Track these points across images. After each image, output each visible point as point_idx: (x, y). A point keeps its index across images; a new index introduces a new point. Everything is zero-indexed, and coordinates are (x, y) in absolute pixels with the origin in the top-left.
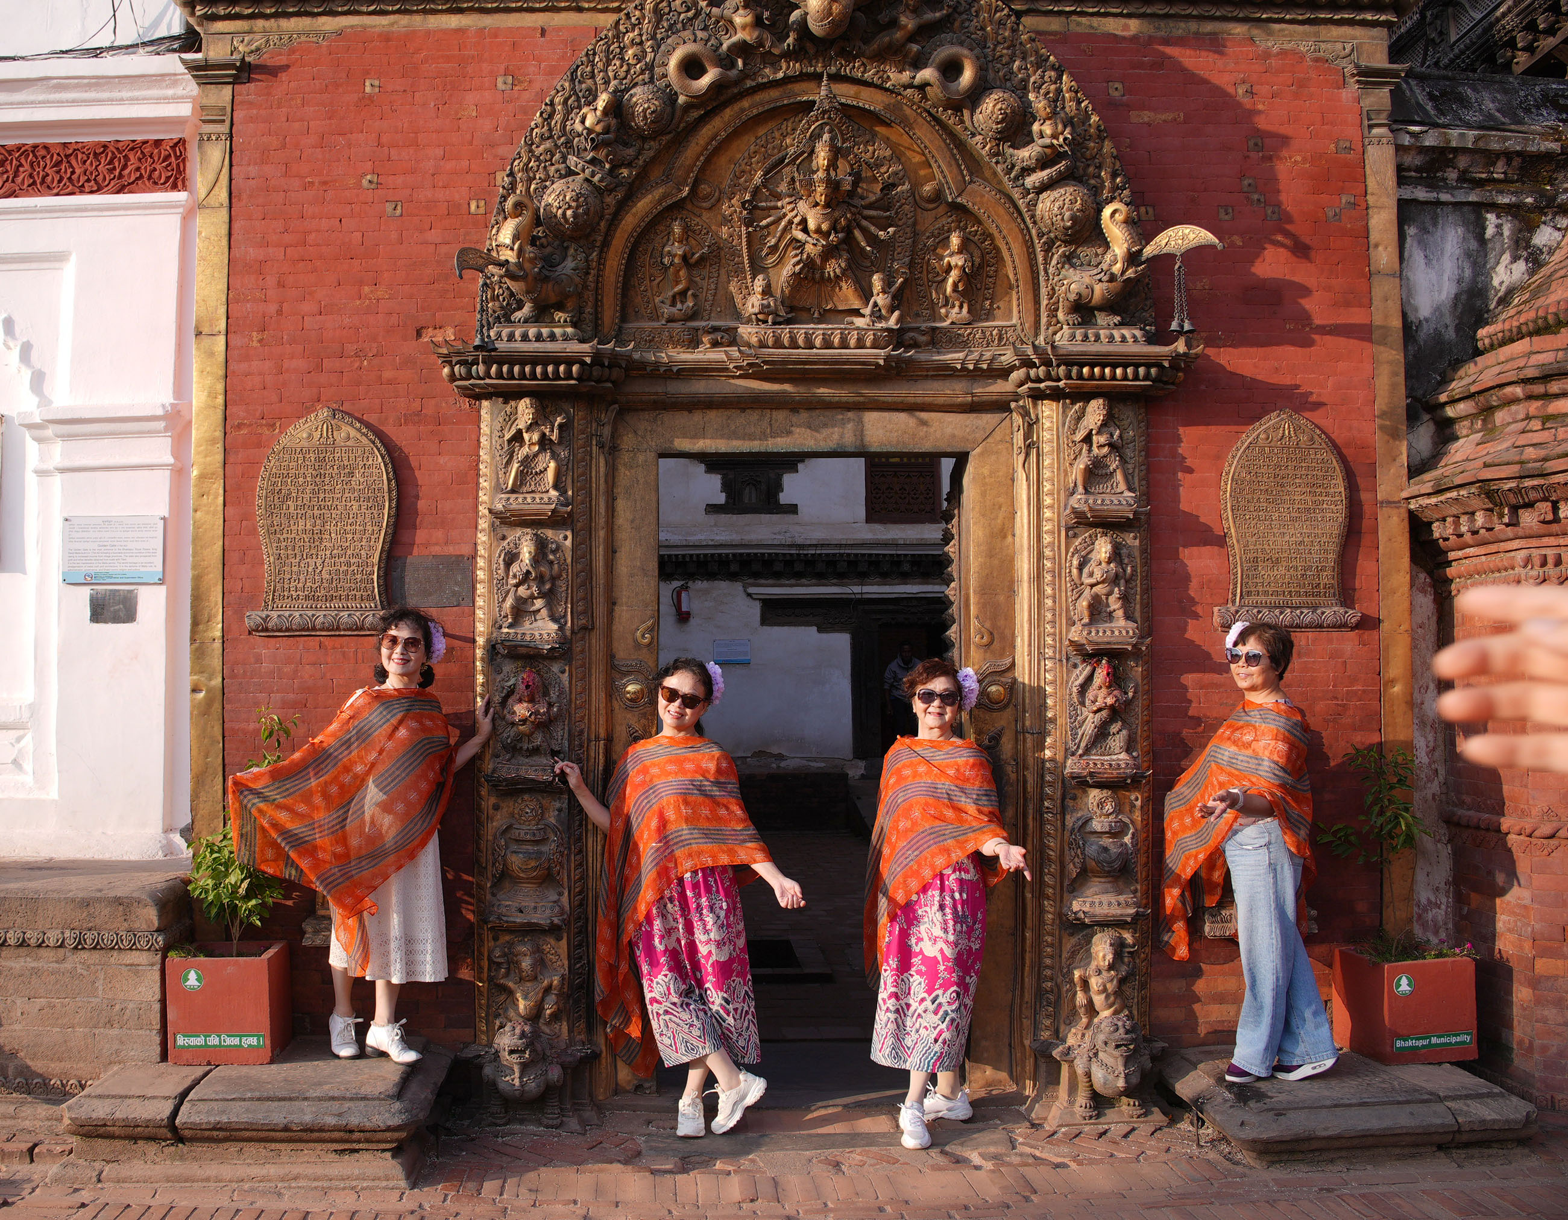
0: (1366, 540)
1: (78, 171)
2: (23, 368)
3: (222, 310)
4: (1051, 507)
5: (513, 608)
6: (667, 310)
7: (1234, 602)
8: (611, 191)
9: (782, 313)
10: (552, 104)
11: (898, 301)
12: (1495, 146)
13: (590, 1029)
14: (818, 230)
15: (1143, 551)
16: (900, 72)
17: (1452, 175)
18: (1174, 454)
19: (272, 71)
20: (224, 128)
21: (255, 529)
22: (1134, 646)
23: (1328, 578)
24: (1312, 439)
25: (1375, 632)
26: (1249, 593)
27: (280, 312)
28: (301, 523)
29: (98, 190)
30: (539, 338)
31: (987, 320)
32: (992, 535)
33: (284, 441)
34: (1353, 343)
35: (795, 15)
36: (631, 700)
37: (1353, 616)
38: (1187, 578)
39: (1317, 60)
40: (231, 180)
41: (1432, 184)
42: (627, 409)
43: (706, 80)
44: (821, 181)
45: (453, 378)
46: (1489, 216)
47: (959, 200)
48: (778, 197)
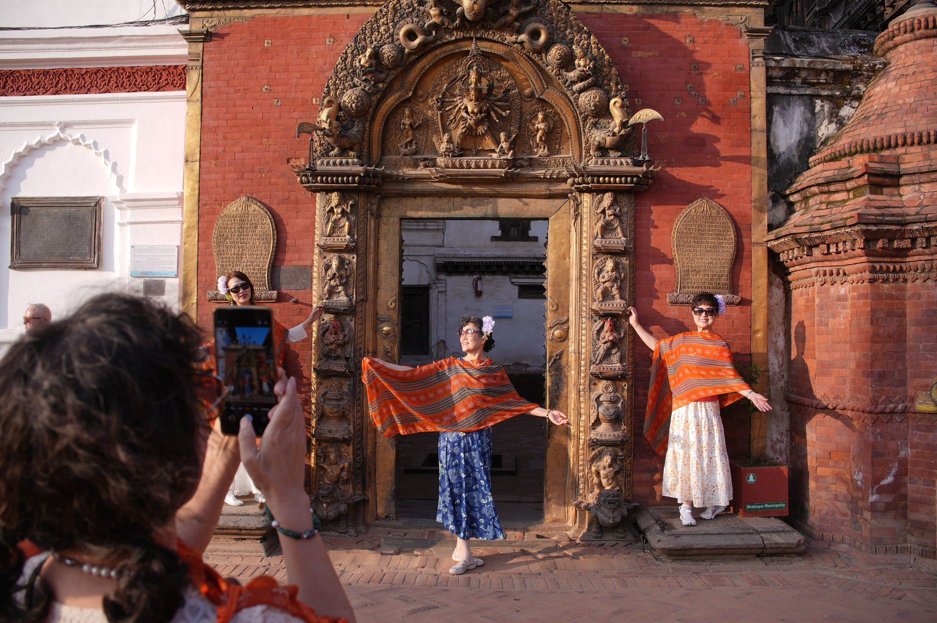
0: (745, 262)
1: (138, 80)
2: (113, 174)
3: (198, 150)
4: (586, 244)
5: (328, 290)
6: (403, 150)
7: (676, 291)
8: (374, 94)
9: (457, 152)
10: (346, 53)
11: (513, 145)
12: (819, 66)
13: (364, 488)
14: (473, 112)
15: (631, 266)
16: (511, 36)
17: (798, 81)
18: (649, 219)
19: (221, 36)
20: (199, 63)
21: (212, 253)
22: (623, 312)
23: (724, 280)
24: (718, 212)
25: (749, 307)
26: (684, 287)
27: (224, 151)
28: (233, 250)
29: (148, 89)
30: (341, 164)
31: (557, 154)
32: (559, 258)
33: (225, 212)
34: (741, 165)
35: (459, 10)
36: (385, 334)
37: (737, 299)
38: (653, 280)
39: (727, 25)
40: (202, 88)
41: (788, 86)
42: (384, 197)
43: (417, 42)
44: (472, 89)
45: (302, 182)
46: (817, 101)
47: (541, 97)
48: (455, 96)
